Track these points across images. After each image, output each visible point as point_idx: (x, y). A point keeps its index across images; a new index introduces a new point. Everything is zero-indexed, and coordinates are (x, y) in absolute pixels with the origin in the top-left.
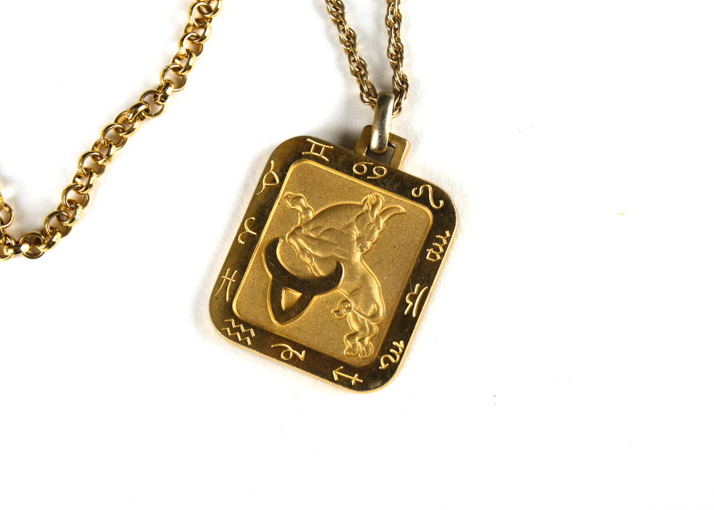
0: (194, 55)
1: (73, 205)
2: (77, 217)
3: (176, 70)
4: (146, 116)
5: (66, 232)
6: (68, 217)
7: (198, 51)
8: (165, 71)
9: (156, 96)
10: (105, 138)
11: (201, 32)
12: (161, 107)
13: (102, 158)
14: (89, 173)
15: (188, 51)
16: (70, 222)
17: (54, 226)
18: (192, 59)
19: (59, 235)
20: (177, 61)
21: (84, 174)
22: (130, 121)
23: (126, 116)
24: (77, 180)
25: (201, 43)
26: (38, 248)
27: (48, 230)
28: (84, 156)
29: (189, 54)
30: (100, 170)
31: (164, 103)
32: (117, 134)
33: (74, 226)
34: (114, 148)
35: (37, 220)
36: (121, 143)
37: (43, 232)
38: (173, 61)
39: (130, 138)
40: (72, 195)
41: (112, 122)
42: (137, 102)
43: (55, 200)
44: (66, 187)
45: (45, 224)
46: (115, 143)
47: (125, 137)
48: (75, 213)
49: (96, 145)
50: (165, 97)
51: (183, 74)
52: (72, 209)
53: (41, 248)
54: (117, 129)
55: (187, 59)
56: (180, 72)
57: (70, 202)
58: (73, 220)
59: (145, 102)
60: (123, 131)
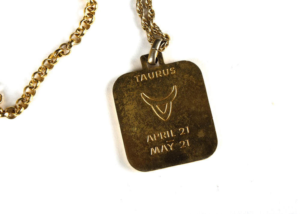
0: (86, 29)
1: (29, 95)
2: (31, 100)
3: (77, 35)
4: (62, 55)
5: (26, 107)
6: (26, 100)
7: (88, 27)
8: (72, 35)
9: (67, 46)
10: (44, 65)
11: (90, 20)
12: (68, 51)
13: (42, 74)
14: (36, 81)
15: (83, 27)
16: (28, 103)
17: (21, 104)
18: (84, 31)
19: (23, 108)
20: (78, 31)
21: (34, 81)
22: (55, 57)
23: (53, 55)
24: (31, 84)
25: (90, 24)
26: (14, 114)
27: (18, 107)
28: (35, 74)
29: (84, 28)
30: (42, 80)
31: (70, 49)
32: (49, 63)
33: (29, 104)
34: (48, 69)
35: (13, 102)
36: (51, 67)
37: (16, 107)
38: (76, 31)
39: (55, 65)
40: (28, 90)
41: (47, 58)
42: (58, 48)
43: (21, 92)
44: (25, 86)
45: (16, 103)
46: (49, 67)
47: (53, 65)
48: (30, 98)
49: (40, 68)
50: (71, 46)
51: (80, 37)
52: (28, 96)
53: (15, 115)
54: (49, 61)
55: (82, 31)
56: (78, 36)
57: (27, 93)
58: (29, 101)
59: (62, 48)
60: (52, 62)
